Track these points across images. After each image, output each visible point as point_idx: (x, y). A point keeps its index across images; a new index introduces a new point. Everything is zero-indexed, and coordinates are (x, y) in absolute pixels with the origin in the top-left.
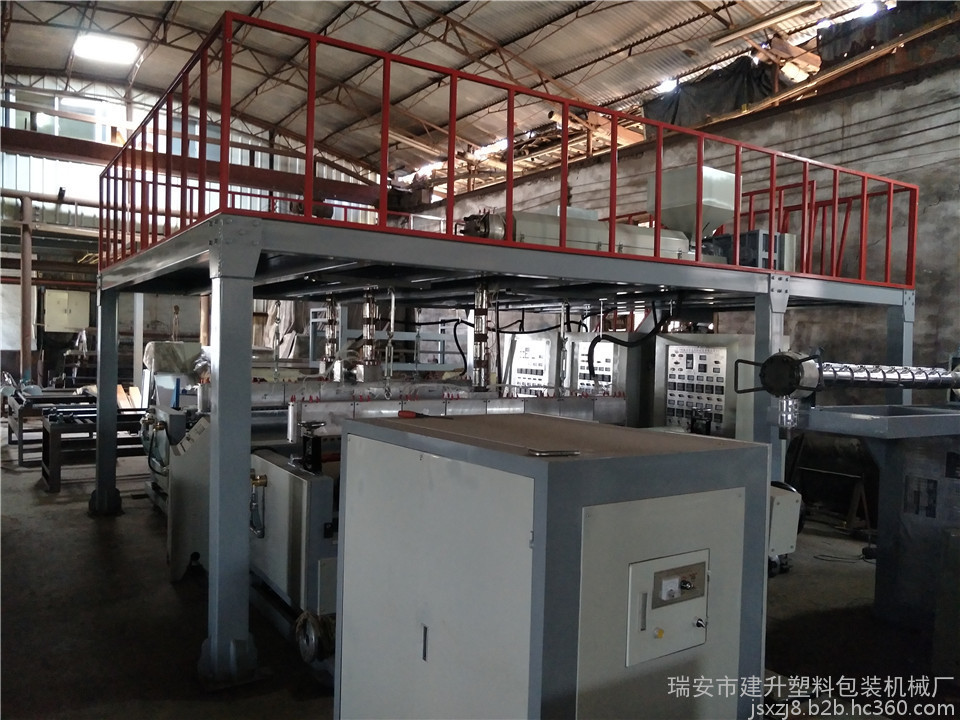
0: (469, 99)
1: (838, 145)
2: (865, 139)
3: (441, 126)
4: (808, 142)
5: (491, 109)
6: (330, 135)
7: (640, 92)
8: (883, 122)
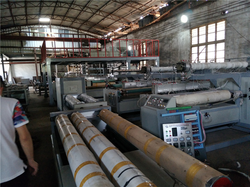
0: (110, 22)
1: (158, 31)
2: (161, 30)
3: (108, 27)
4: (155, 30)
5: (114, 23)
6: (89, 29)
7: (138, 19)
8: (163, 27)
